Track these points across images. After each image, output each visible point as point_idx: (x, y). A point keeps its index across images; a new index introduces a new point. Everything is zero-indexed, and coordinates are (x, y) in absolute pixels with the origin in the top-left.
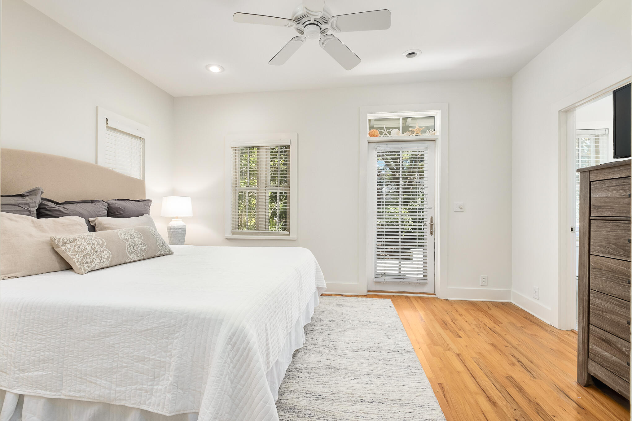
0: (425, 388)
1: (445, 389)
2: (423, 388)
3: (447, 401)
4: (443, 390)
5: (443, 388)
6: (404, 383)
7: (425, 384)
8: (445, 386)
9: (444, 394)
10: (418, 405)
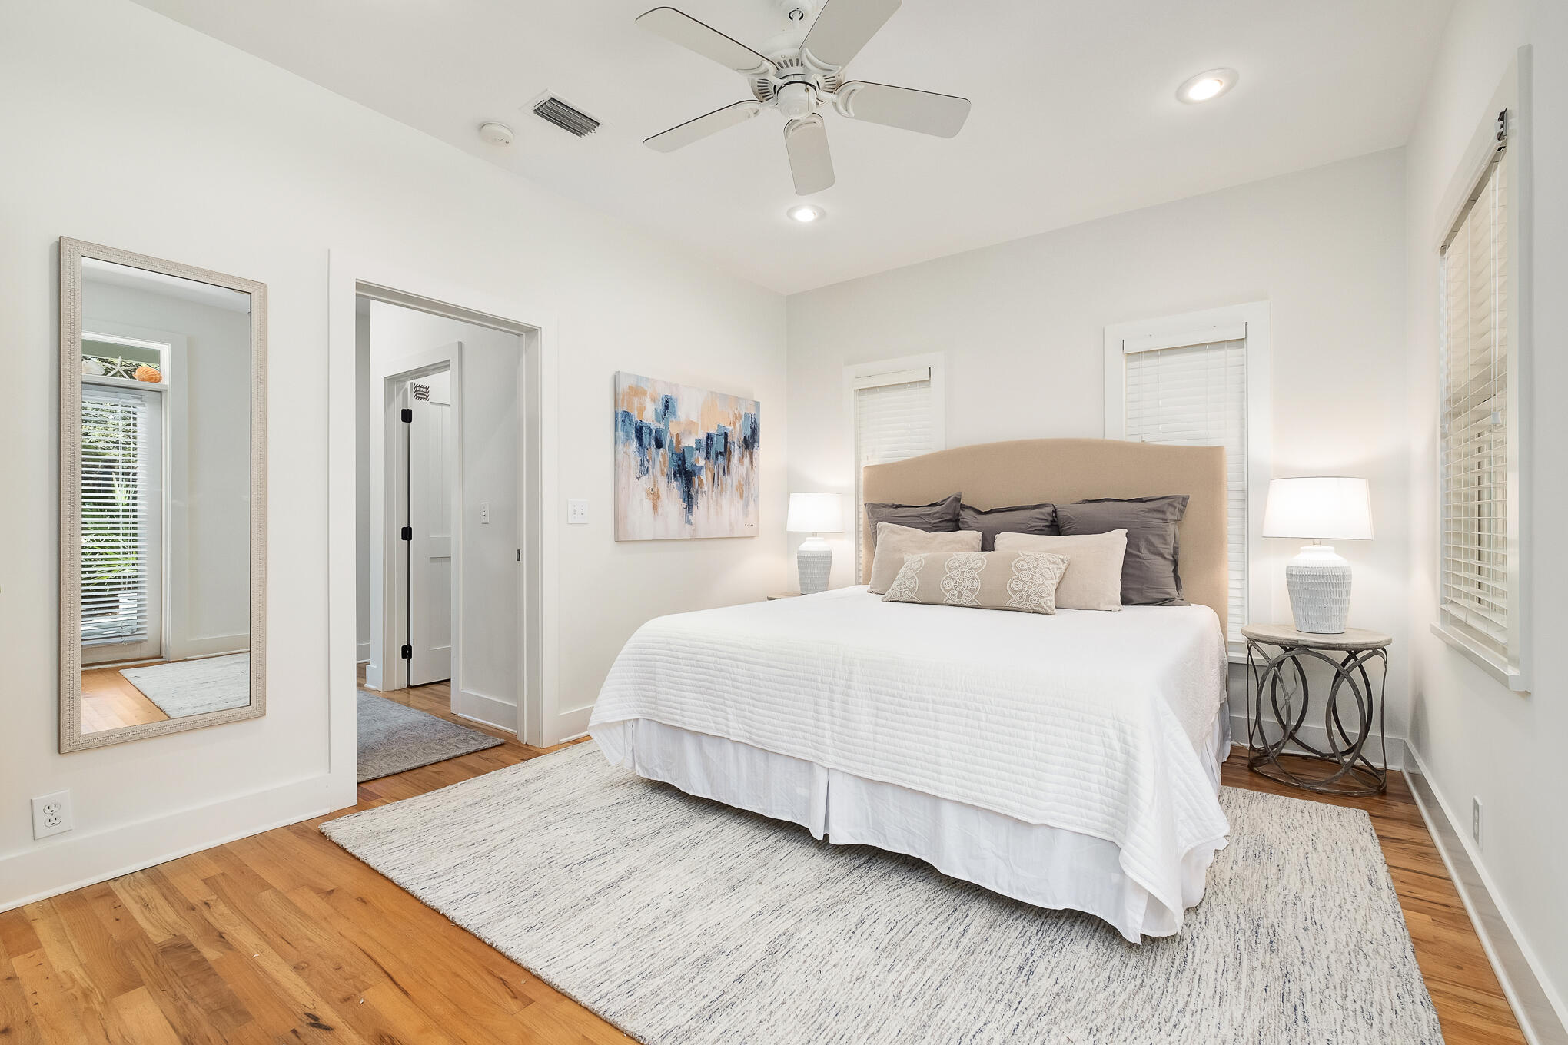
0: (549, 963)
1: (509, 998)
2: (553, 961)
3: (492, 974)
4: (512, 992)
5: (516, 998)
6: (598, 947)
7: (557, 970)
8: (514, 1005)
9: (504, 984)
10: (539, 925)
